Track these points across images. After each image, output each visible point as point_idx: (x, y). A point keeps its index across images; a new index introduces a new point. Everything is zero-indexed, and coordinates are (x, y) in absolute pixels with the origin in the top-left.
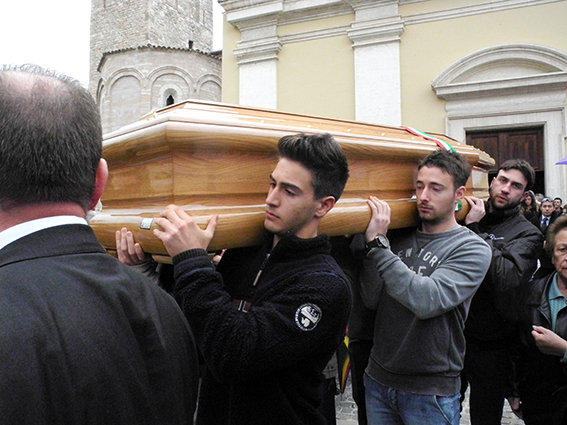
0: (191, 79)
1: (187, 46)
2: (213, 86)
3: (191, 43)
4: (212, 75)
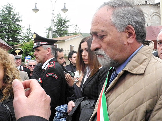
0: (148, 15)
1: (145, 3)
2: (156, 16)
3: (146, 2)
4: (156, 12)
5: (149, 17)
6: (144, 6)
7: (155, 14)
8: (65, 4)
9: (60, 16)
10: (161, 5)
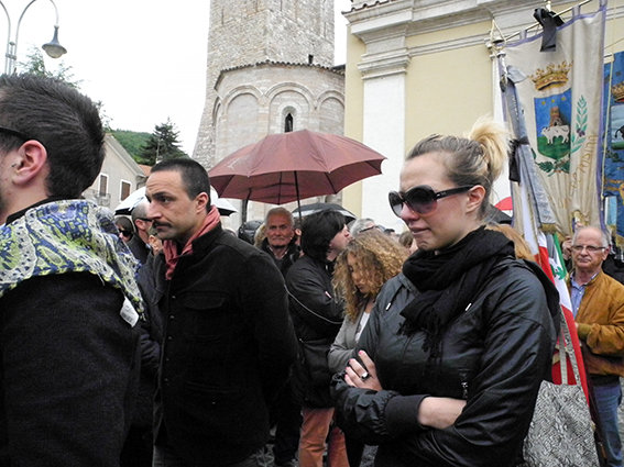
0: (312, 96)
1: (307, 61)
2: (334, 103)
3: (311, 57)
4: (334, 92)
5: (315, 103)
6: (303, 70)
7: (331, 95)
8: (57, 29)
9: (43, 66)
10: (347, 72)
